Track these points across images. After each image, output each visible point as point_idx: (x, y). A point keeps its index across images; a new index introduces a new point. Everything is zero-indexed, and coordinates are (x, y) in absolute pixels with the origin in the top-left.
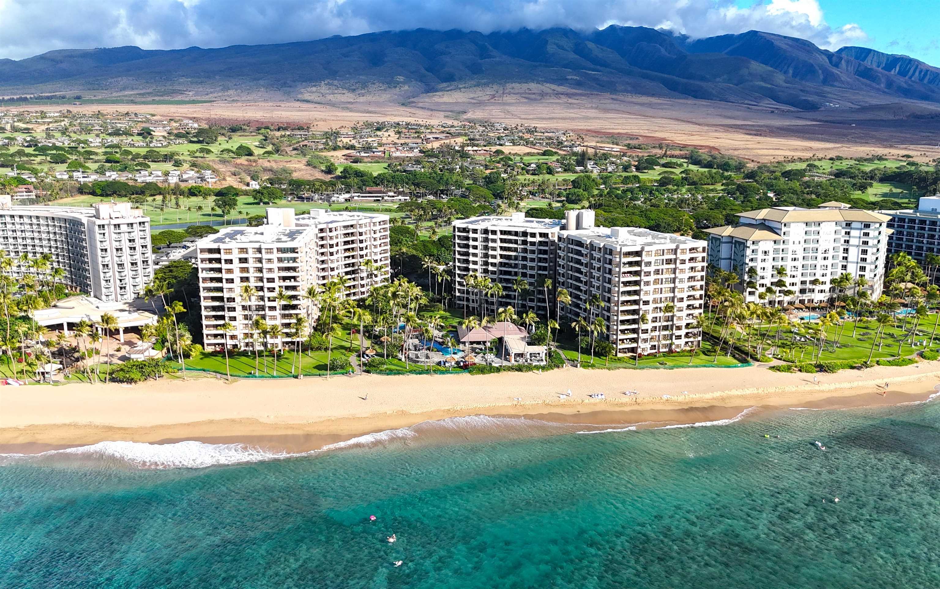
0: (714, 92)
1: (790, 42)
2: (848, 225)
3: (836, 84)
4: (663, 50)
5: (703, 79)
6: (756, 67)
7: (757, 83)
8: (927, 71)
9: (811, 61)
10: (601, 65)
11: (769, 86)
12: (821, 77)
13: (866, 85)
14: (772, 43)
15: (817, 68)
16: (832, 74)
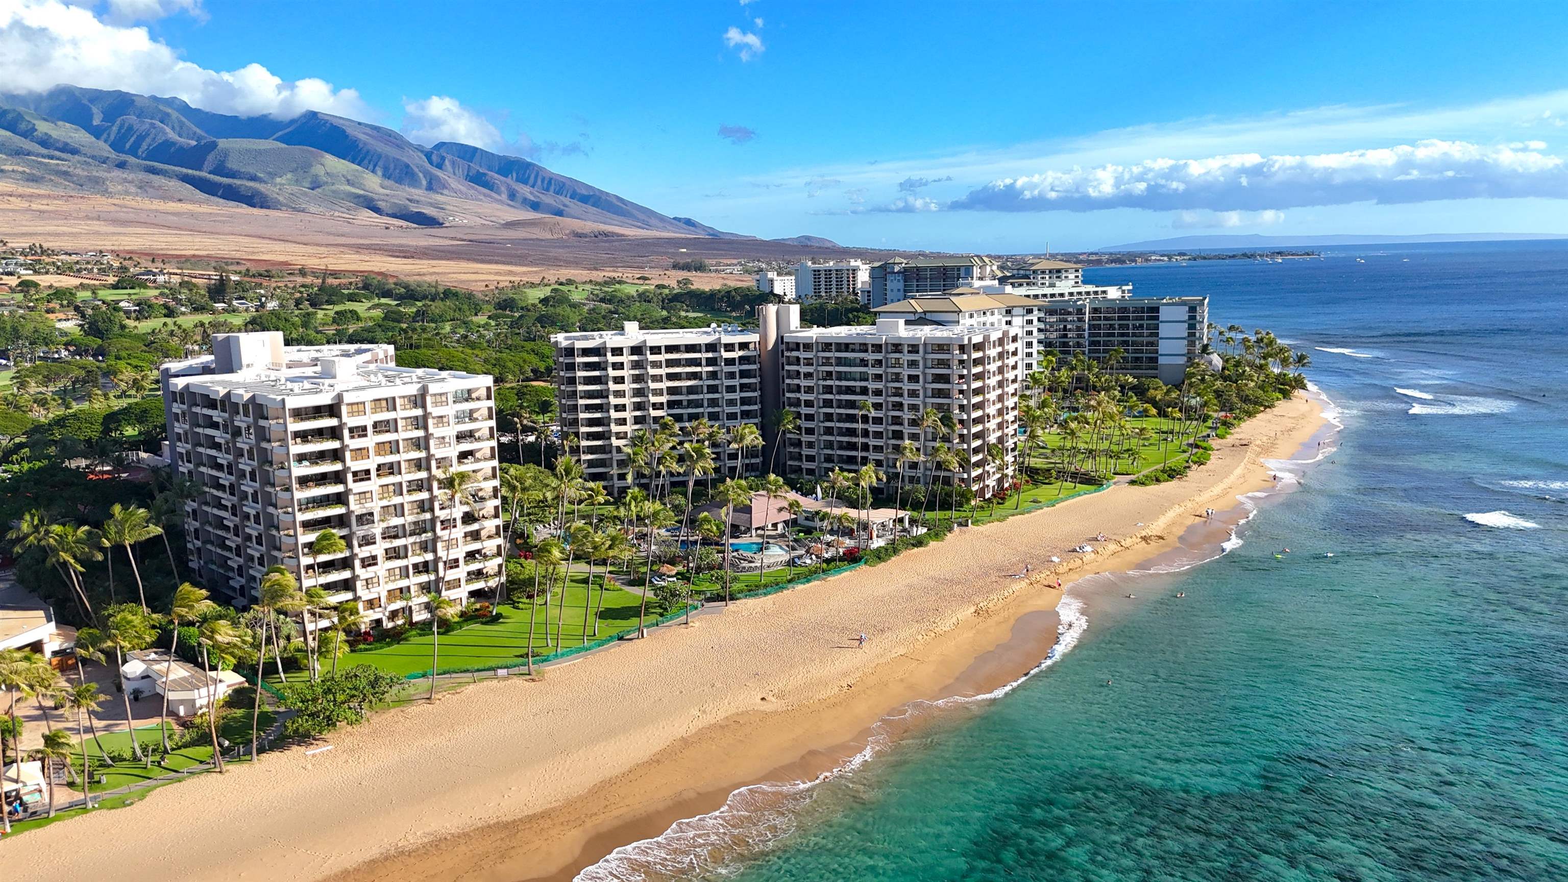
0: (281, 199)
1: (368, 131)
2: (1008, 312)
3: (445, 192)
4: (168, 130)
5: (253, 178)
6: (333, 163)
7: (342, 188)
8: (551, 179)
9: (405, 159)
10: (62, 150)
11: (362, 192)
12: (424, 182)
13: (485, 195)
14: (344, 131)
15: (416, 170)
16: (438, 179)
